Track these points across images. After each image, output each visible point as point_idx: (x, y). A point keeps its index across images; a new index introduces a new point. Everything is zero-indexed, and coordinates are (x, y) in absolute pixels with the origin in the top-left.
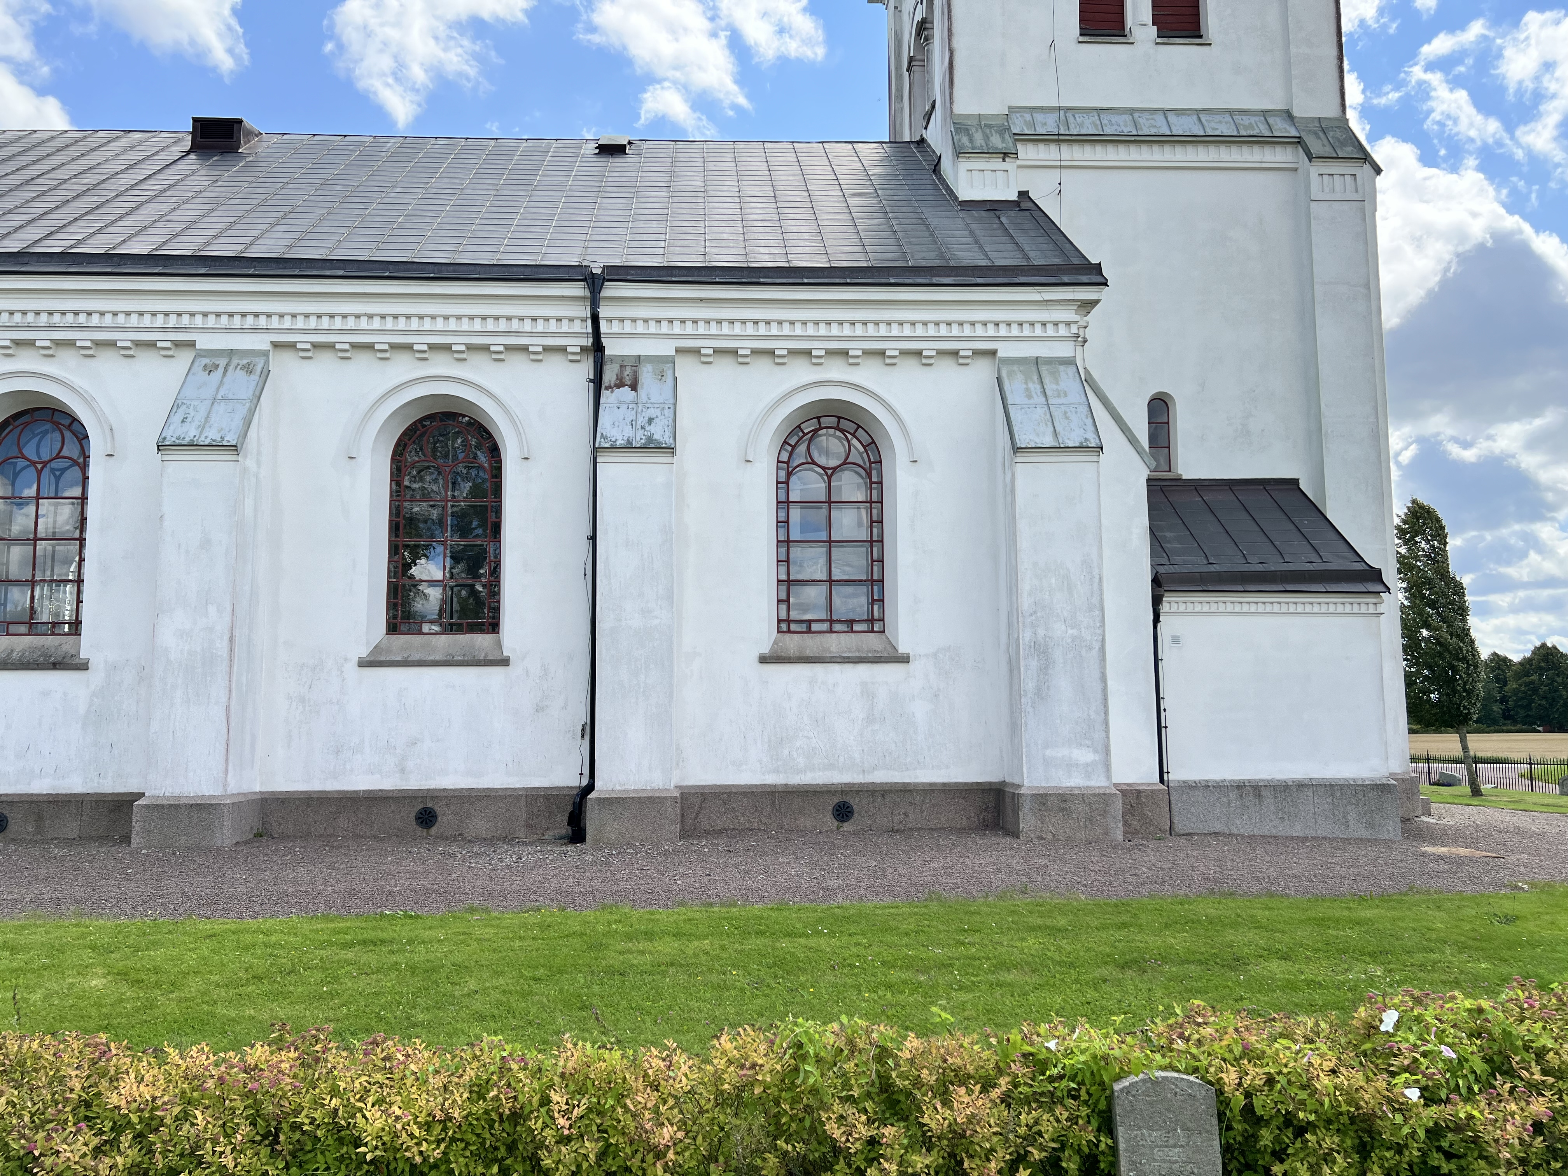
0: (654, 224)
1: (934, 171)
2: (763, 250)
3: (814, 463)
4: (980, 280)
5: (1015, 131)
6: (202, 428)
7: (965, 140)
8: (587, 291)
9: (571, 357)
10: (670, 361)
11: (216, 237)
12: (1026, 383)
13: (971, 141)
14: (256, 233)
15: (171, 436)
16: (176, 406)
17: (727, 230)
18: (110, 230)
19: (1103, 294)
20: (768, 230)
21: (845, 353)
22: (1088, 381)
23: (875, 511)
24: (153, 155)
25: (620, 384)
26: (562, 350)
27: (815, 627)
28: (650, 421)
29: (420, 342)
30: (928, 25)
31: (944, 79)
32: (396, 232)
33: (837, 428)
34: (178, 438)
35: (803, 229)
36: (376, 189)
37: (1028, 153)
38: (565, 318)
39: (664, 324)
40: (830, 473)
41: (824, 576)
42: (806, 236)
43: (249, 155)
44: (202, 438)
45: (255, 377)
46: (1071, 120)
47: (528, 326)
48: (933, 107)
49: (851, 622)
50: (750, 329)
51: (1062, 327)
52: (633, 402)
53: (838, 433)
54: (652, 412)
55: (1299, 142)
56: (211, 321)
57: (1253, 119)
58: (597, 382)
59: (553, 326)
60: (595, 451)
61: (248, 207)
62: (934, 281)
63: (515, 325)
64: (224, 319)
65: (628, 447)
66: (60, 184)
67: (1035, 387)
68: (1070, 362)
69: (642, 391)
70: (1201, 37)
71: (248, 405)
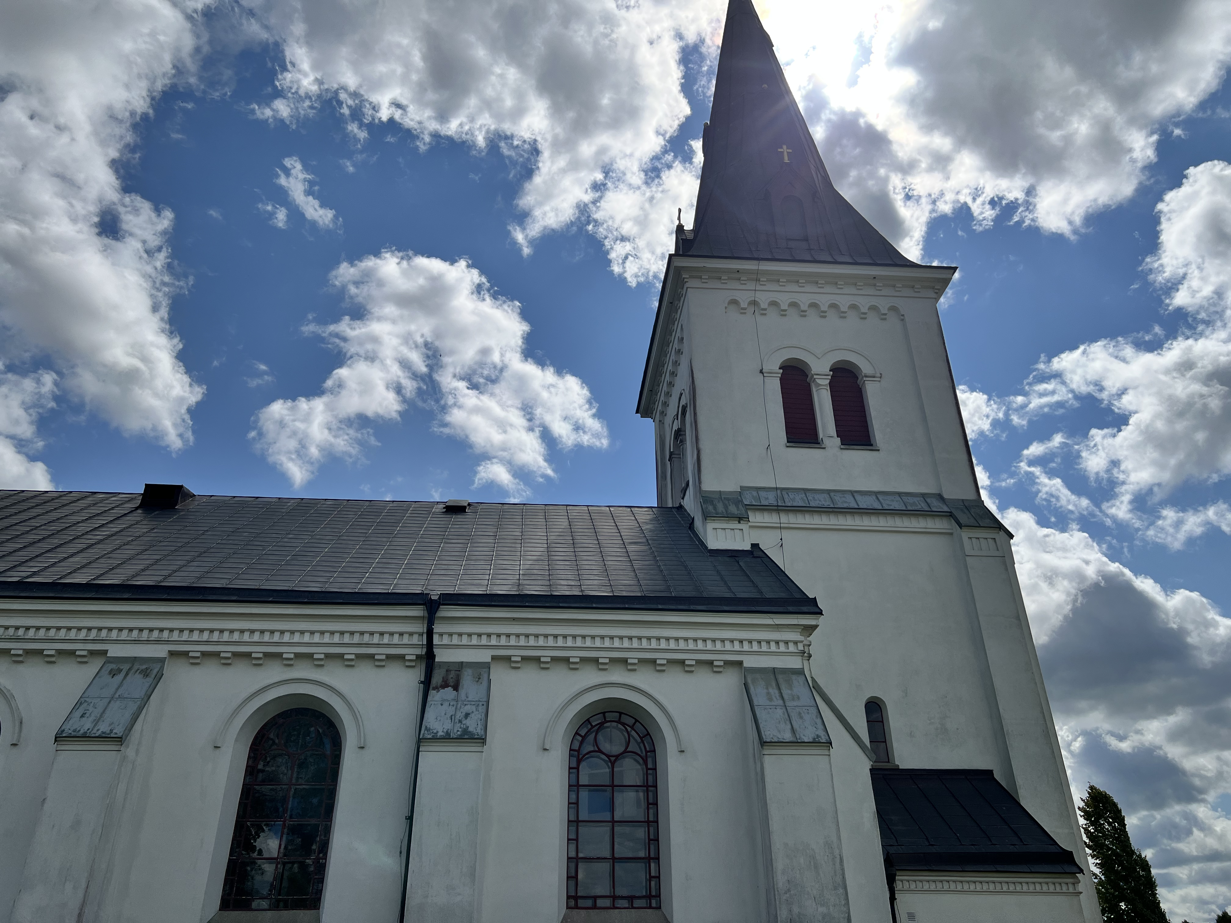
0: (482, 562)
1: (690, 528)
2: (563, 582)
3: (600, 751)
4: (726, 608)
5: (746, 503)
6: (96, 722)
7: (710, 508)
8: (426, 612)
9: (408, 664)
10: (486, 666)
11: (143, 570)
12: (767, 688)
13: (715, 508)
14: (174, 568)
15: (69, 729)
16: (79, 703)
17: (537, 567)
18: (62, 564)
19: (820, 621)
20: (567, 567)
21: (624, 661)
22: (816, 688)
23: (650, 794)
24: (110, 510)
25: (445, 685)
26: (402, 657)
27: (600, 903)
28: (467, 715)
29: (288, 651)
30: (682, 433)
31: (694, 465)
32: (283, 567)
33: (619, 722)
34: (74, 731)
35: (594, 567)
36: (274, 535)
37: (756, 518)
38: (406, 633)
39: (484, 637)
40: (613, 760)
41: (607, 854)
42: (595, 572)
43: (183, 510)
44: (94, 731)
45: (150, 680)
46: (786, 496)
47: (376, 639)
48: (688, 484)
49: (631, 899)
50: (551, 642)
51: (791, 645)
52: (454, 700)
53: (620, 726)
54: (468, 708)
55: (950, 515)
56: (124, 635)
57: (915, 500)
58: (427, 684)
59: (396, 639)
60: (419, 742)
61: (173, 548)
62: (692, 607)
63: (366, 638)
64: (135, 633)
65: (447, 738)
66: (32, 530)
67: (774, 692)
68: (800, 672)
69: (462, 692)
70: (872, 445)
71: (139, 703)
